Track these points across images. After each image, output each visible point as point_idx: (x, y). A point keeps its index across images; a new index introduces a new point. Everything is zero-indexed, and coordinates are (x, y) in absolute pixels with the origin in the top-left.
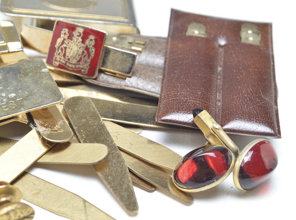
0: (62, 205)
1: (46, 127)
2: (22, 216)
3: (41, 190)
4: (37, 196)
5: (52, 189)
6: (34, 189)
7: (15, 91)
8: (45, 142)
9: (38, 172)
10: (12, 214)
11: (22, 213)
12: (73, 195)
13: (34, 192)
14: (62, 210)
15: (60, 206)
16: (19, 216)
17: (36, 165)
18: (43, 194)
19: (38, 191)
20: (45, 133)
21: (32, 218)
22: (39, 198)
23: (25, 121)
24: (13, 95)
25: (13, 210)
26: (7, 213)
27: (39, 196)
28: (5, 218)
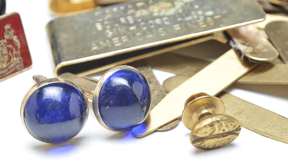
0: (268, 126)
1: (248, 46)
2: (227, 130)
3: (243, 110)
4: (240, 115)
5: (256, 110)
6: (236, 109)
7: (213, 9)
8: (246, 61)
10: (216, 126)
11: (227, 126)
12: (281, 117)
13: (236, 111)
14: (269, 131)
15: (267, 127)
16: (224, 130)
17: (236, 85)
18: (246, 114)
19: (240, 111)
20: (248, 51)
21: (238, 134)
22: (241, 117)
23: (224, 41)
24: (210, 13)
25: (218, 121)
26: (211, 125)
27: (242, 115)
28: (209, 130)
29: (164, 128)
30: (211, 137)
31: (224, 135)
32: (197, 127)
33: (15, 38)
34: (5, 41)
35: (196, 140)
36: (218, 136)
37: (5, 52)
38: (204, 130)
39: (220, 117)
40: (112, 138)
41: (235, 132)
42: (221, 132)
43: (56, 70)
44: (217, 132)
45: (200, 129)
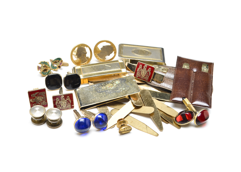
0: (139, 126)
1: (135, 100)
2: (128, 130)
3: (133, 121)
6: (131, 121)
7: (125, 87)
8: (134, 106)
9: (131, 115)
10: (126, 129)
11: (128, 129)
17: (131, 113)
20: (134, 102)
23: (128, 98)
24: (124, 89)
25: (126, 128)
26: (124, 129)
27: (132, 123)
28: (124, 130)
29: (111, 127)
30: (124, 131)
31: (127, 131)
32: (121, 129)
33: (70, 100)
34: (66, 100)
35: (120, 132)
36: (126, 131)
37: (66, 103)
38: (122, 130)
39: (127, 126)
40: (97, 131)
41: (130, 130)
42: (127, 130)
43: (80, 108)
44: (126, 130)
45: (121, 130)
